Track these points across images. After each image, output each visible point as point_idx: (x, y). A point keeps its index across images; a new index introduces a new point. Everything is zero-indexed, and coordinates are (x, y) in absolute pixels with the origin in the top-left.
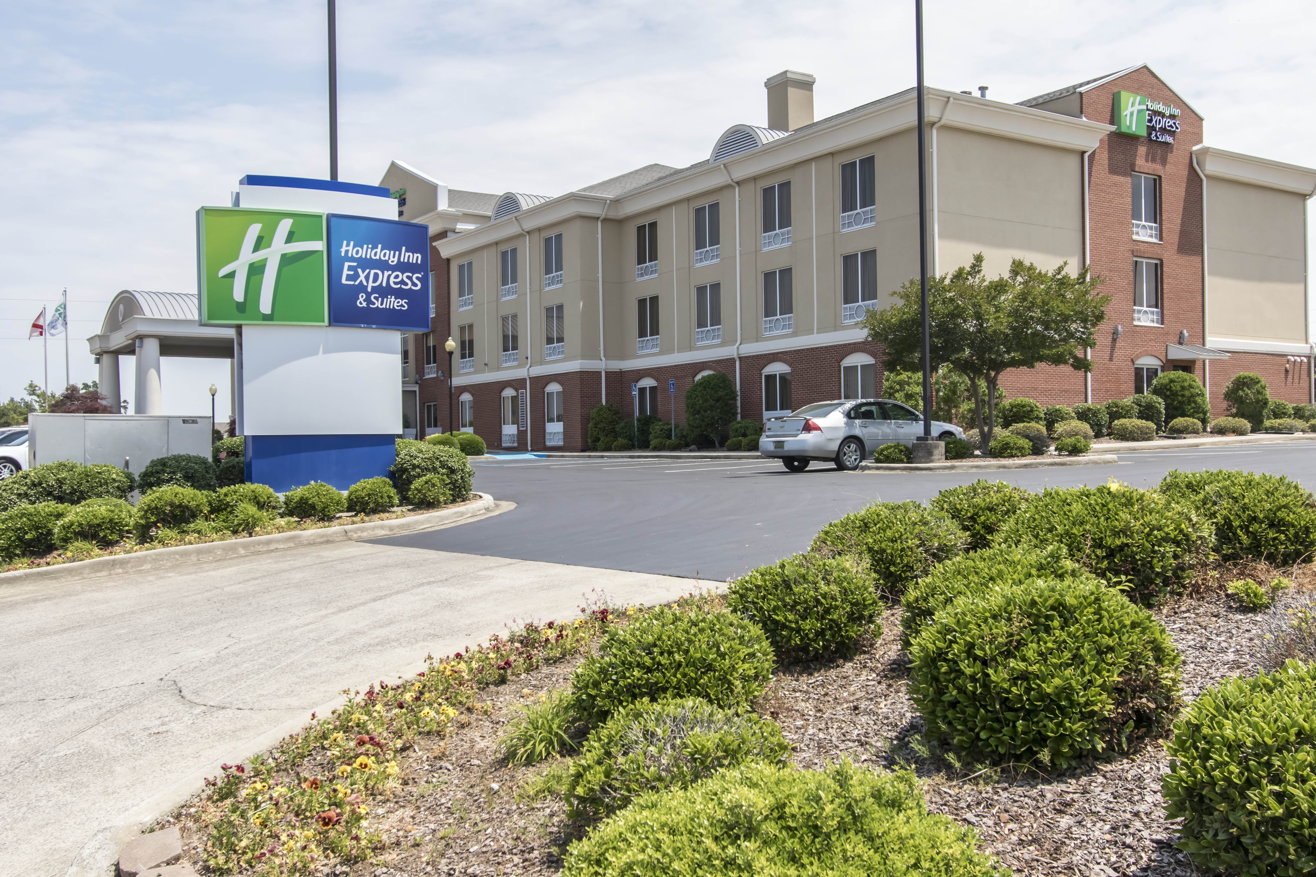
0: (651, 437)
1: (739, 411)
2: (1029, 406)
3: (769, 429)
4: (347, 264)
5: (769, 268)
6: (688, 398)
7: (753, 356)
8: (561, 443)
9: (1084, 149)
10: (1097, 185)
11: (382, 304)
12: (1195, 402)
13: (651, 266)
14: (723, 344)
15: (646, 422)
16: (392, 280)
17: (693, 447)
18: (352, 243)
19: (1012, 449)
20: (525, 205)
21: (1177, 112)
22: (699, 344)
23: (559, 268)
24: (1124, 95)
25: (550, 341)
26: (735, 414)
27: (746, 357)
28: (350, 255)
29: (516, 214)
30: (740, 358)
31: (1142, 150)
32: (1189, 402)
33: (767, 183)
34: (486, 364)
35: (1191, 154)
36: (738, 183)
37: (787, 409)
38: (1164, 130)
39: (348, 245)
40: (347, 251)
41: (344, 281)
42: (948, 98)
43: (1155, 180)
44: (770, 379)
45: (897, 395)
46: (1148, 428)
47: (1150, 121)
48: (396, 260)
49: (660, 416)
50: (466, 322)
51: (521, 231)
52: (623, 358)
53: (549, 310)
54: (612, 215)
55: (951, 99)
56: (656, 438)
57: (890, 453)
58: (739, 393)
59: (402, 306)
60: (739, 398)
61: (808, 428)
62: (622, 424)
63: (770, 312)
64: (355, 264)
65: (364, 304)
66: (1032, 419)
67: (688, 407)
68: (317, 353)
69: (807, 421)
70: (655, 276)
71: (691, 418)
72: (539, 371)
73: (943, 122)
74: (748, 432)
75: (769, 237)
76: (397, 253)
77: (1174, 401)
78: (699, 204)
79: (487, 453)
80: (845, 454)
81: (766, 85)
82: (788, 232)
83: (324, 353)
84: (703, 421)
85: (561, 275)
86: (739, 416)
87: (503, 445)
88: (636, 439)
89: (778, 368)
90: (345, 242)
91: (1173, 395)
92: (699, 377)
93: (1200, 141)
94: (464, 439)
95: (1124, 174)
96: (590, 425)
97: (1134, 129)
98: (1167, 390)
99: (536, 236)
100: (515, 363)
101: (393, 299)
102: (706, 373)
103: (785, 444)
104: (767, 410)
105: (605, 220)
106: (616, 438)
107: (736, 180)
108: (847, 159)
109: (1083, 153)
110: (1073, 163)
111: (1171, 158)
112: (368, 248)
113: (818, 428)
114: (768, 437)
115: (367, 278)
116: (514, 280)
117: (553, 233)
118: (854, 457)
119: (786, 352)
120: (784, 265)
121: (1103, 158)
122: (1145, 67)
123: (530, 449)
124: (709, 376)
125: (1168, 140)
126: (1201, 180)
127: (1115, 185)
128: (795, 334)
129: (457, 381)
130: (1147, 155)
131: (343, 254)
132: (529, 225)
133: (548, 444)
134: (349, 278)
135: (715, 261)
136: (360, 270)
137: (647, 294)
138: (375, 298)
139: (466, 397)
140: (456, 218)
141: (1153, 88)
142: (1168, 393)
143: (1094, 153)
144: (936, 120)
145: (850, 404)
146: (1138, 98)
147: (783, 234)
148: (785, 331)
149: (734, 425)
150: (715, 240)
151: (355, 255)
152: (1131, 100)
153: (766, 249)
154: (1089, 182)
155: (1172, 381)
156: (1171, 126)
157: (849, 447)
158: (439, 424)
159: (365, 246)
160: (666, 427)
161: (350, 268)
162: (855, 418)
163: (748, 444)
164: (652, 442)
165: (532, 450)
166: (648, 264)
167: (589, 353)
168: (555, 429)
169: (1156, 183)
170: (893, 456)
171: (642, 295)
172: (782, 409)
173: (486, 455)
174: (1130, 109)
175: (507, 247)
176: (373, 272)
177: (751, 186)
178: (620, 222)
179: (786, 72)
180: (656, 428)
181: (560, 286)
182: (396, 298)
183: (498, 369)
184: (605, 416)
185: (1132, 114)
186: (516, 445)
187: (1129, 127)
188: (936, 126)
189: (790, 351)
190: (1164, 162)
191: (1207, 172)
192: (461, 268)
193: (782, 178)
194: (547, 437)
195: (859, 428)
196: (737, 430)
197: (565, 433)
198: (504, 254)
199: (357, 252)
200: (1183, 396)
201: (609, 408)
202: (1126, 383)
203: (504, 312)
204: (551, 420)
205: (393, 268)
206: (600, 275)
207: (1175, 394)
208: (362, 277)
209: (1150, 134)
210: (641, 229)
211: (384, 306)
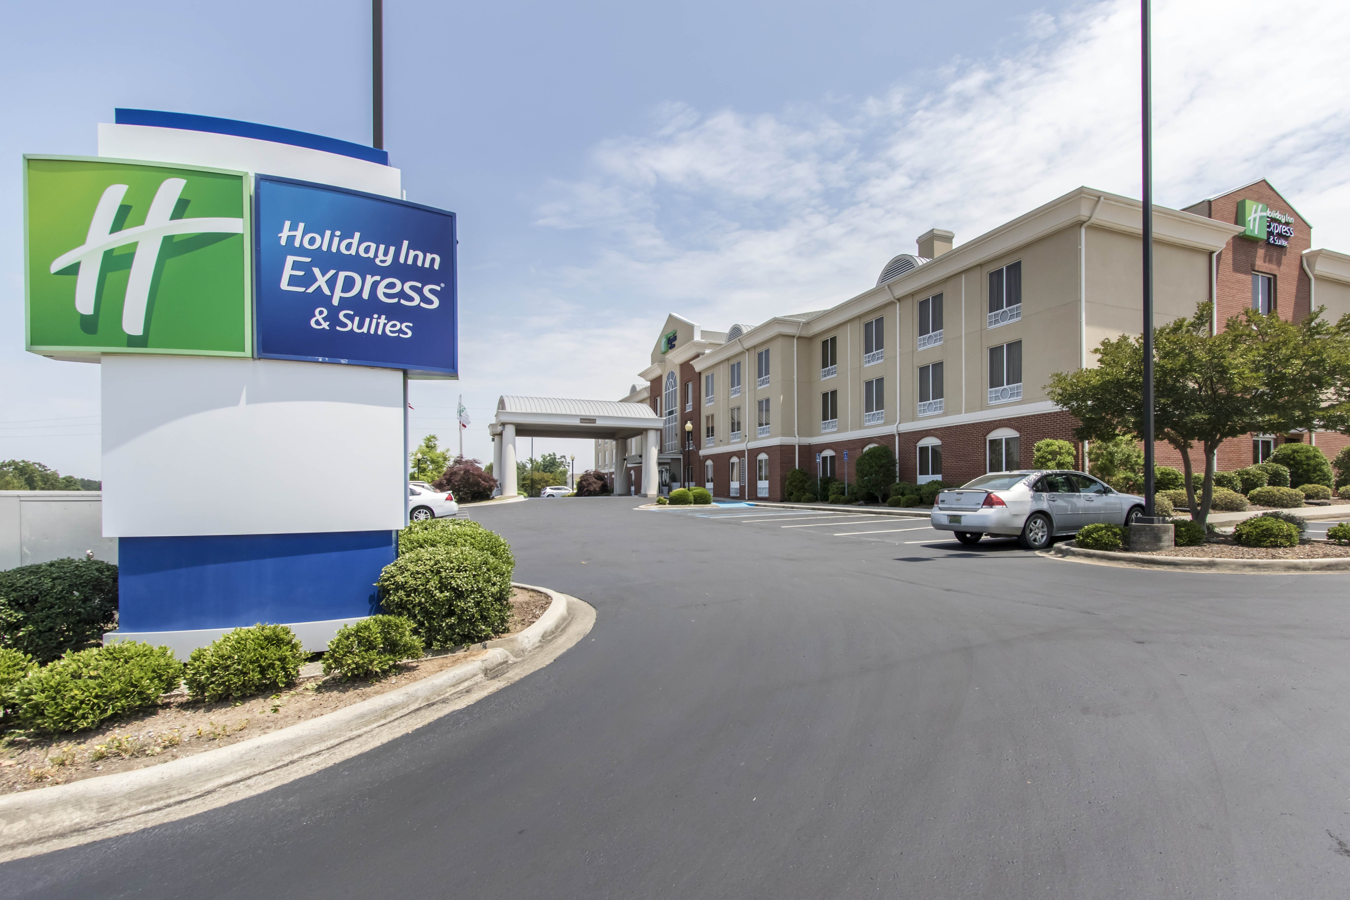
0: (830, 493)
1: (898, 475)
2: (1174, 474)
3: (943, 501)
4: (290, 260)
5: (923, 363)
6: (858, 464)
7: (910, 433)
8: (767, 495)
9: (1212, 249)
10: (1223, 281)
11: (360, 326)
12: (1321, 470)
13: (832, 369)
14: (885, 424)
15: (826, 482)
16: (381, 290)
17: (862, 502)
18: (301, 226)
19: (1276, 536)
20: (745, 331)
21: (1291, 220)
22: (867, 424)
23: (767, 373)
24: (1248, 203)
25: (761, 425)
26: (895, 477)
27: (904, 433)
28: (297, 244)
29: (739, 338)
30: (899, 434)
31: (1261, 252)
32: (1315, 471)
33: (922, 297)
34: (721, 441)
35: (1301, 257)
36: (899, 300)
37: (937, 474)
38: (1280, 235)
39: (293, 228)
40: (291, 239)
41: (284, 285)
42: (1099, 198)
43: (1269, 279)
44: (924, 450)
45: (1049, 464)
46: (1296, 495)
47: (1269, 227)
48: (389, 259)
49: (837, 477)
50: (709, 413)
51: (742, 350)
52: (811, 435)
53: (760, 403)
54: (805, 333)
55: (1102, 198)
56: (834, 494)
57: (1101, 536)
58: (898, 461)
59: (400, 331)
60: (898, 465)
61: (990, 501)
62: (809, 483)
63: (923, 397)
64: (308, 260)
65: (325, 325)
66: (1177, 486)
67: (858, 472)
68: (236, 403)
69: (989, 494)
70: (835, 375)
71: (860, 480)
72: (753, 445)
73: (1092, 220)
74: (906, 492)
75: (924, 339)
76: (392, 249)
77: (1298, 469)
78: (867, 319)
79: (714, 501)
80: (1031, 531)
81: (918, 242)
82: (940, 334)
83: (248, 402)
84: (870, 482)
85: (768, 378)
86: (898, 480)
87: (731, 495)
88: (819, 494)
89: (930, 442)
90: (287, 224)
91: (1297, 464)
92: (866, 449)
93: (1309, 247)
94: (695, 493)
95: (1246, 273)
96: (787, 483)
97: (1256, 233)
98: (1291, 460)
99: (752, 352)
100: (739, 440)
101: (383, 320)
102: (872, 446)
103: (963, 519)
104: (921, 474)
105: (799, 338)
106: (804, 493)
107: (897, 297)
108: (994, 268)
109: (1211, 253)
110: (1202, 262)
111: (1285, 260)
112: (332, 236)
113: (1002, 503)
114: (941, 509)
115: (331, 283)
116: (739, 384)
117: (763, 349)
118: (1040, 534)
119: (937, 429)
120: (936, 359)
121: (1228, 258)
122: (1264, 181)
123: (747, 498)
124: (874, 448)
125: (1283, 244)
126: (1309, 280)
127: (1238, 281)
128: (945, 414)
129: (702, 453)
130: (1265, 257)
131: (283, 242)
132: (748, 344)
133: (759, 495)
134: (293, 281)
135: (880, 361)
136: (316, 271)
137: (829, 389)
138: (346, 316)
139: (709, 463)
140: (705, 346)
141: (1270, 200)
142: (1292, 462)
143: (1220, 254)
144: (1085, 219)
145: (1034, 475)
146: (1260, 206)
147: (935, 336)
148: (937, 413)
149: (894, 487)
150: (880, 345)
151: (306, 244)
152: (1254, 207)
153: (921, 349)
154: (1217, 279)
155: (1295, 451)
156: (1286, 232)
157: (1035, 523)
158: (693, 480)
159: (328, 233)
160: (841, 486)
161: (296, 265)
162: (1042, 491)
163: (906, 502)
164: (830, 497)
165: (749, 500)
166: (829, 367)
167: (787, 432)
168: (763, 485)
169: (1271, 283)
170: (1105, 540)
171: (825, 391)
172: (933, 473)
173: (713, 504)
174: (1253, 216)
175: (734, 362)
176: (342, 275)
177: (910, 301)
178: (810, 339)
179: (933, 230)
180: (833, 487)
181: (768, 385)
182: (389, 319)
183: (728, 444)
184: (797, 477)
185: (1255, 220)
186: (738, 495)
187: (1253, 231)
188: (1085, 225)
189: (941, 428)
190: (1279, 263)
191: (1316, 272)
192: (707, 378)
193: (936, 292)
194: (758, 491)
195: (1045, 502)
196: (896, 490)
197: (770, 488)
198: (733, 366)
199: (312, 241)
200: (1308, 465)
201: (800, 471)
202: (1245, 453)
203: (732, 406)
204: (761, 479)
205: (385, 272)
206: (795, 377)
207: (1300, 463)
208: (321, 281)
209: (1269, 238)
210: (825, 343)
211: (365, 330)
